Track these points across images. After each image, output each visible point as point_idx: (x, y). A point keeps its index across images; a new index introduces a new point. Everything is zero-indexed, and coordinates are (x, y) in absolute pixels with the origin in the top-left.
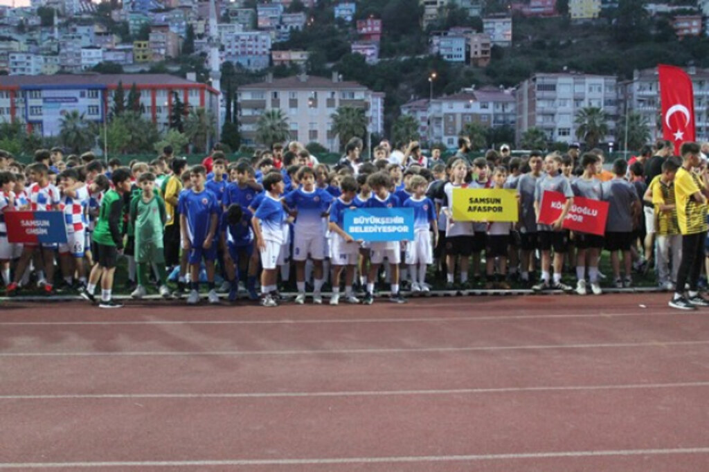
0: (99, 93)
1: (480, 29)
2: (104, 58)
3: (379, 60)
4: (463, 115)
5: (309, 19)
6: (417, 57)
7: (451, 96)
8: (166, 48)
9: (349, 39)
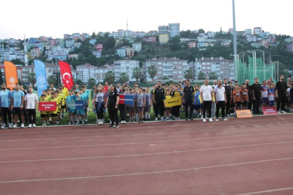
1: (131, 47)
2: (16, 57)
3: (101, 56)
4: (103, 73)
5: (82, 44)
6: (112, 55)
8: (36, 54)
9: (93, 50)
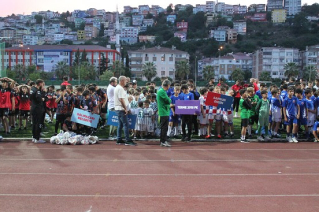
0: (69, 53)
1: (232, 27)
2: (64, 37)
3: (187, 40)
4: (228, 65)
5: (155, 21)
6: (204, 39)
7: (222, 57)
8: (92, 34)
9: (173, 30)
